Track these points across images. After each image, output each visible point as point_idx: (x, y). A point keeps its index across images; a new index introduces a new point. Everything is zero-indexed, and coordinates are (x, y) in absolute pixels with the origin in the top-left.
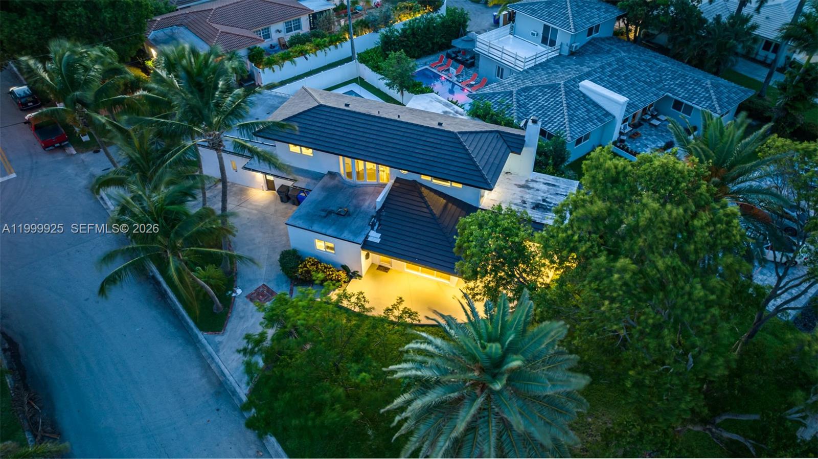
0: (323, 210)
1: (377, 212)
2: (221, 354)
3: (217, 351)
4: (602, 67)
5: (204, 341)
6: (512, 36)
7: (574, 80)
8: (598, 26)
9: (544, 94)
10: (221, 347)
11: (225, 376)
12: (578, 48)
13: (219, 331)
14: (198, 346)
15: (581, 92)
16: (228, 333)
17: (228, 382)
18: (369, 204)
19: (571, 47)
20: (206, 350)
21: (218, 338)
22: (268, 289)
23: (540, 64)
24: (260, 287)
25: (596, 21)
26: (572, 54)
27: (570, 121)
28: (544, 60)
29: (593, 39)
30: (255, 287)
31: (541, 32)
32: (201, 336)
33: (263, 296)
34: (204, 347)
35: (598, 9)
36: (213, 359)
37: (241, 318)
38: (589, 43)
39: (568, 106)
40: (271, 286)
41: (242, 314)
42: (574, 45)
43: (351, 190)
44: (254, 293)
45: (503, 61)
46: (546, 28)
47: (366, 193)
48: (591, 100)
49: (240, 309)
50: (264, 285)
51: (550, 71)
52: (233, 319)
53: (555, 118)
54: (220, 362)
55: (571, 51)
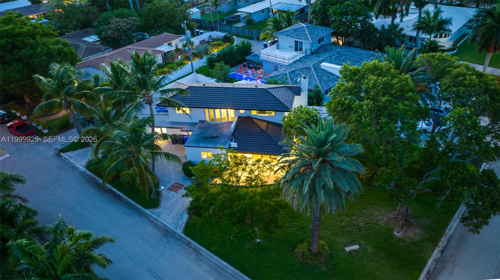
0: (203, 137)
1: (232, 134)
2: (161, 217)
3: (159, 216)
4: (330, 57)
5: (150, 213)
6: (278, 50)
7: (317, 64)
8: (323, 38)
9: (303, 72)
10: (160, 214)
11: (167, 226)
12: (315, 50)
13: (157, 207)
14: (147, 216)
15: (322, 69)
16: (162, 207)
17: (170, 229)
18: (227, 131)
19: (311, 50)
20: (152, 217)
21: (158, 210)
22: (179, 184)
23: (297, 60)
24: (174, 184)
25: (321, 35)
26: (312, 53)
27: (320, 82)
28: (299, 58)
29: (321, 45)
30: (171, 184)
31: (294, 45)
32: (148, 211)
33: (177, 187)
34: (150, 216)
35: (321, 30)
36: (157, 220)
37: (168, 199)
38: (320, 47)
39: (317, 75)
40: (180, 182)
41: (167, 197)
42: (313, 48)
43: (215, 127)
44: (171, 187)
45: (276, 62)
46: (296, 42)
47: (223, 127)
48: (328, 72)
49: (166, 195)
50: (176, 182)
51: (303, 62)
52: (163, 200)
53: (312, 82)
54: (162, 221)
55: (312, 52)
